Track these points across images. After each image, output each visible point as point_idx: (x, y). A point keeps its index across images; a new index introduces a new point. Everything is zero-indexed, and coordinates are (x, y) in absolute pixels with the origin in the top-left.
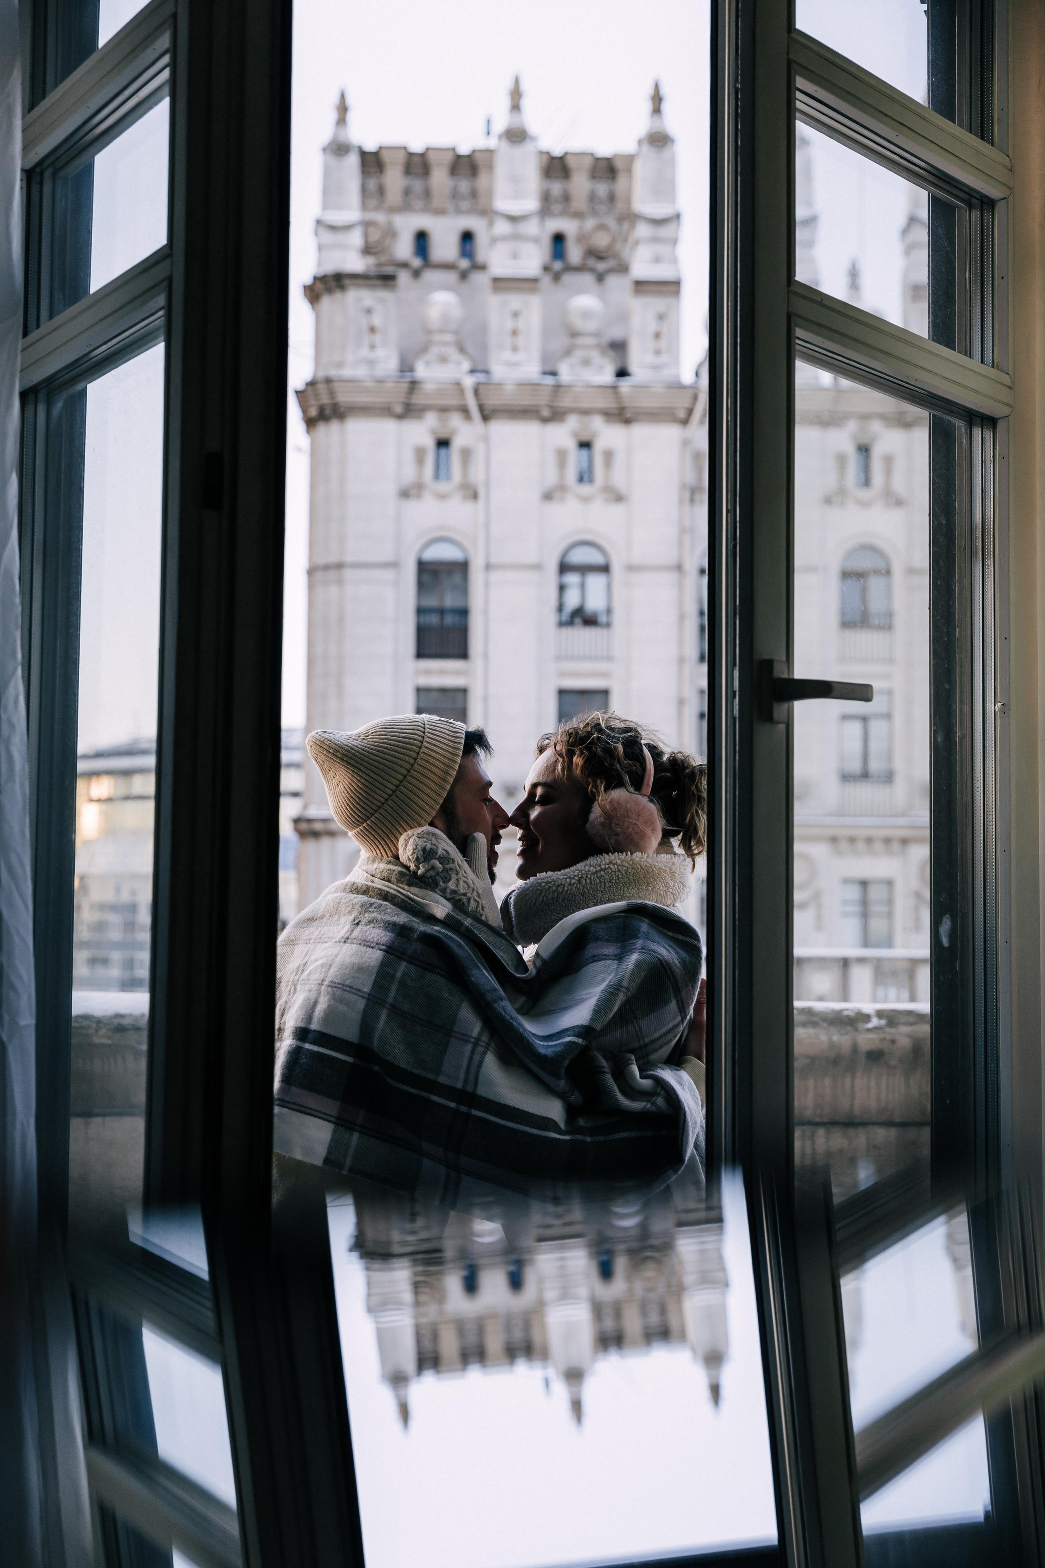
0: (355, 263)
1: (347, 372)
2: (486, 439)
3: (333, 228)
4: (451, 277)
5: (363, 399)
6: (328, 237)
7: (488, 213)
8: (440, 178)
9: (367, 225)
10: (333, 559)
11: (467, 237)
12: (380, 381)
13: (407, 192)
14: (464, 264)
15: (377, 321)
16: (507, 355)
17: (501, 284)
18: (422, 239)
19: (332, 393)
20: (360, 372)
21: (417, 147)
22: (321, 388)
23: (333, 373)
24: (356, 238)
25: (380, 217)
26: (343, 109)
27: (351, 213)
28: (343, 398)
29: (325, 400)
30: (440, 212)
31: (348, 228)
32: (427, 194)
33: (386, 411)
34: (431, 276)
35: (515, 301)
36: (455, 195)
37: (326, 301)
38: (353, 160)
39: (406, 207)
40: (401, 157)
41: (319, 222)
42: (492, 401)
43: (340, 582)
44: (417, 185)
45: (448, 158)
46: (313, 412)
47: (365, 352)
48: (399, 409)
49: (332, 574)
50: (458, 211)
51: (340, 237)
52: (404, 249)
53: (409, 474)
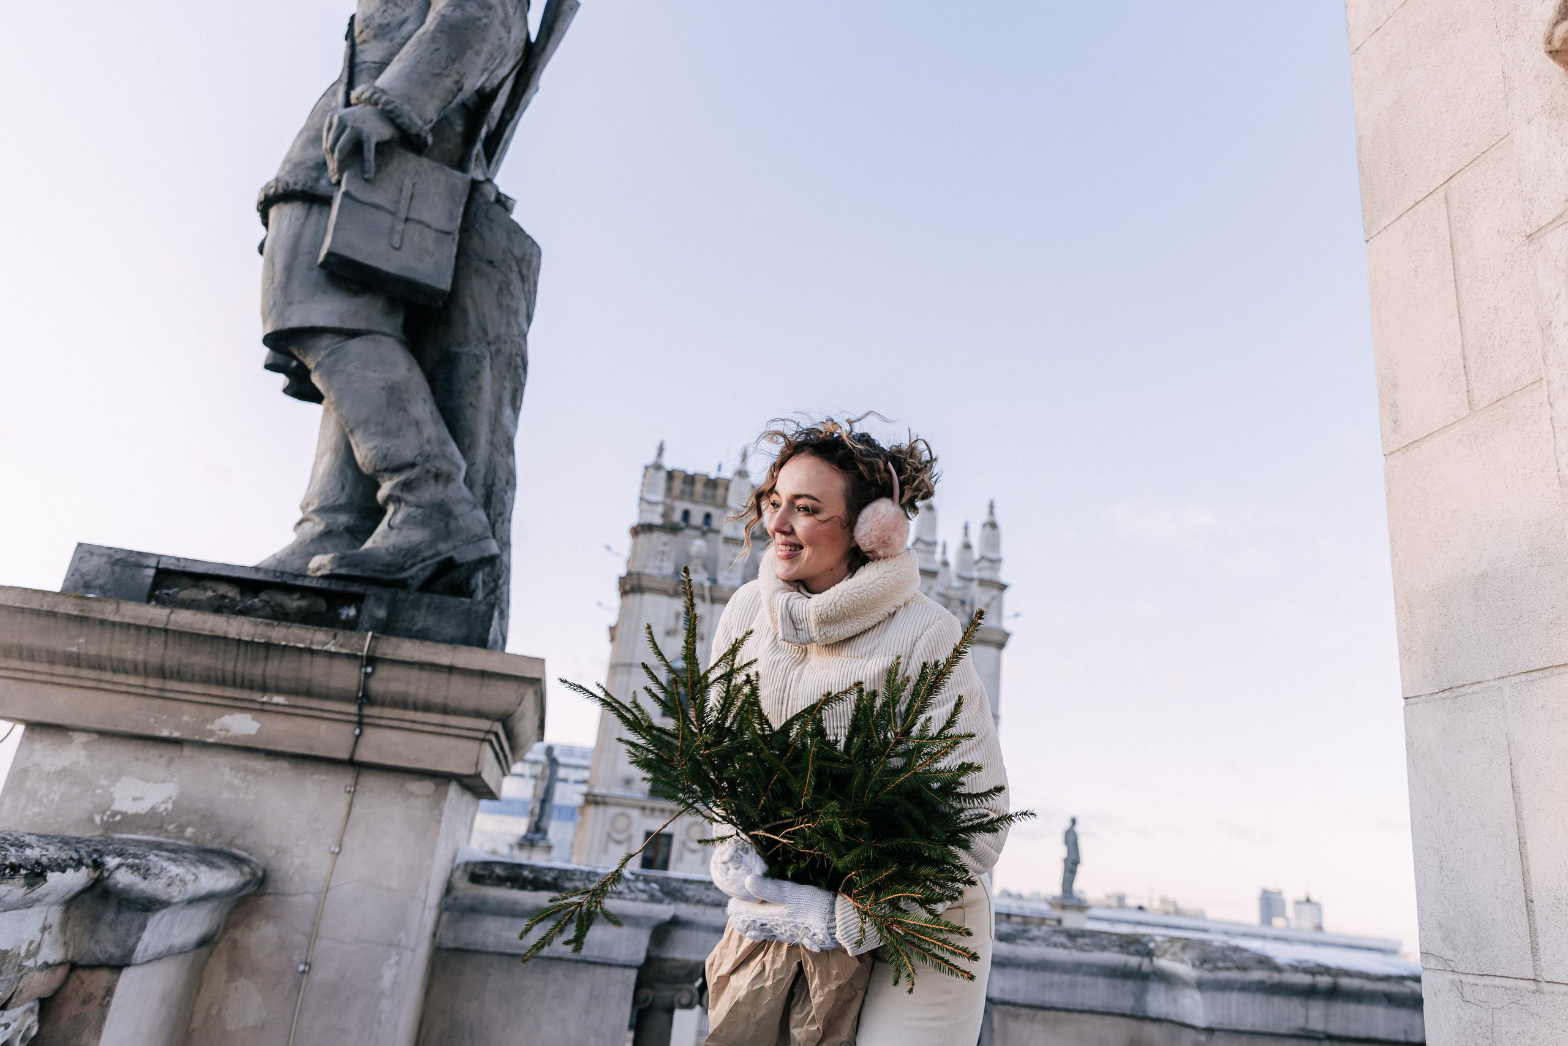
0: (657, 520)
1: (649, 571)
2: (711, 612)
3: (649, 503)
4: (697, 533)
5: (655, 585)
6: (645, 506)
7: (723, 505)
8: (699, 488)
9: (665, 504)
10: (627, 660)
11: (708, 517)
12: (664, 577)
13: (683, 492)
14: (705, 528)
15: (667, 549)
16: (726, 573)
17: (728, 540)
18: (686, 514)
19: (639, 579)
20: (655, 572)
21: (690, 472)
22: (635, 577)
23: (640, 570)
24: (660, 509)
25: (668, 501)
26: (661, 450)
27: (659, 496)
28: (645, 582)
29: (635, 582)
30: (697, 502)
31: (656, 504)
32: (692, 493)
33: (664, 592)
34: (689, 532)
35: (733, 549)
36: (705, 496)
37: (642, 538)
38: (663, 475)
39: (682, 497)
40: (682, 475)
41: (641, 499)
42: (717, 594)
43: (629, 673)
44: (688, 489)
45: (704, 479)
46: (628, 587)
47: (657, 563)
48: (671, 591)
49: (626, 669)
50: (705, 504)
51: (651, 507)
52: (677, 517)
53: (671, 624)
